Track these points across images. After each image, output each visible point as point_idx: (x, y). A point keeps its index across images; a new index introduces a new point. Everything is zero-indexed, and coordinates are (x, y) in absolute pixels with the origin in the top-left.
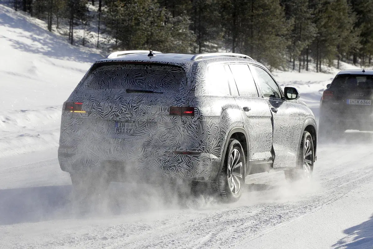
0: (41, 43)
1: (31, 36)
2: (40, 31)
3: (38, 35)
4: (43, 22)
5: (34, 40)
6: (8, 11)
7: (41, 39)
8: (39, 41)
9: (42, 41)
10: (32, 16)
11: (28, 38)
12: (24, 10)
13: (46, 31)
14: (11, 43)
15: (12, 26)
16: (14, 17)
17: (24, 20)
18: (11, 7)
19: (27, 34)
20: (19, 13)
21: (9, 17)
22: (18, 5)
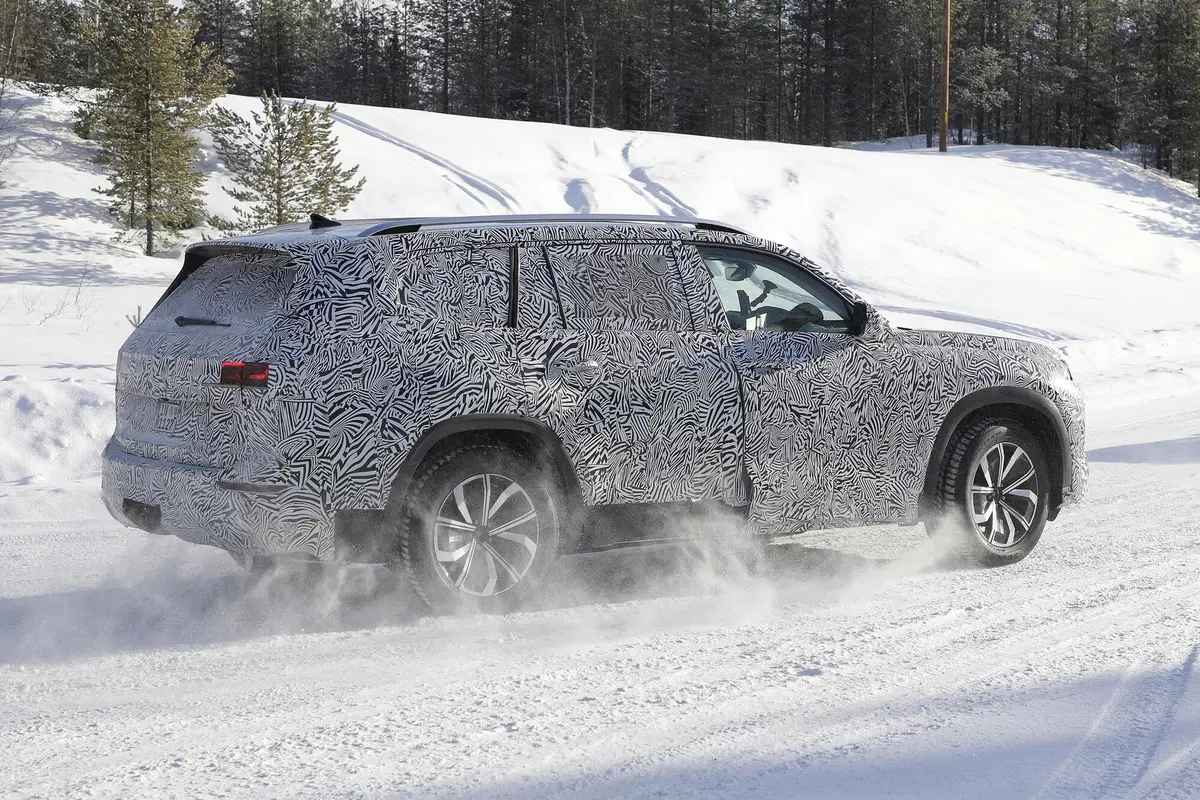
0: (1187, 220)
1: (1171, 209)
2: (1186, 200)
3: (1182, 207)
4: (1191, 185)
5: (1176, 215)
6: (1131, 170)
7: (1187, 214)
8: (1183, 216)
9: (1187, 216)
10: (1171, 176)
11: (1165, 212)
12: (1159, 167)
13: (1194, 199)
14: (1137, 221)
15: (1139, 194)
16: (1142, 179)
17: (1159, 182)
18: (1137, 163)
19: (1164, 205)
20: (1150, 172)
21: (1134, 179)
22: (1148, 160)
